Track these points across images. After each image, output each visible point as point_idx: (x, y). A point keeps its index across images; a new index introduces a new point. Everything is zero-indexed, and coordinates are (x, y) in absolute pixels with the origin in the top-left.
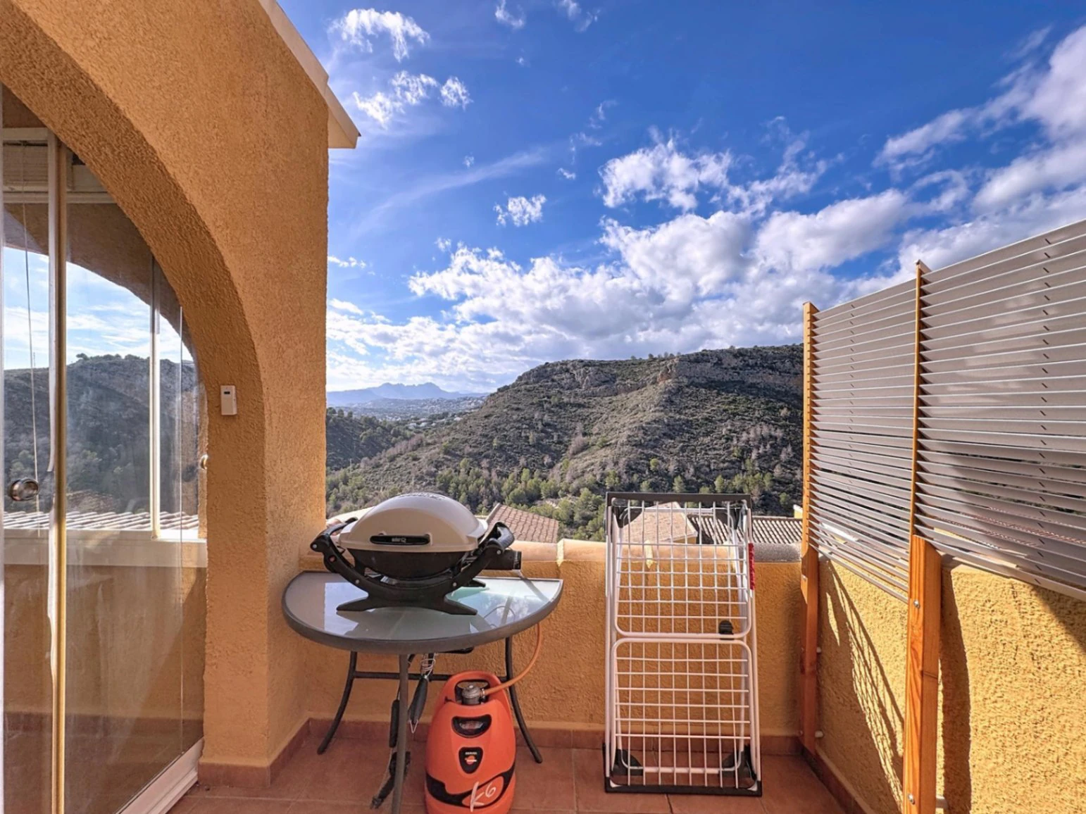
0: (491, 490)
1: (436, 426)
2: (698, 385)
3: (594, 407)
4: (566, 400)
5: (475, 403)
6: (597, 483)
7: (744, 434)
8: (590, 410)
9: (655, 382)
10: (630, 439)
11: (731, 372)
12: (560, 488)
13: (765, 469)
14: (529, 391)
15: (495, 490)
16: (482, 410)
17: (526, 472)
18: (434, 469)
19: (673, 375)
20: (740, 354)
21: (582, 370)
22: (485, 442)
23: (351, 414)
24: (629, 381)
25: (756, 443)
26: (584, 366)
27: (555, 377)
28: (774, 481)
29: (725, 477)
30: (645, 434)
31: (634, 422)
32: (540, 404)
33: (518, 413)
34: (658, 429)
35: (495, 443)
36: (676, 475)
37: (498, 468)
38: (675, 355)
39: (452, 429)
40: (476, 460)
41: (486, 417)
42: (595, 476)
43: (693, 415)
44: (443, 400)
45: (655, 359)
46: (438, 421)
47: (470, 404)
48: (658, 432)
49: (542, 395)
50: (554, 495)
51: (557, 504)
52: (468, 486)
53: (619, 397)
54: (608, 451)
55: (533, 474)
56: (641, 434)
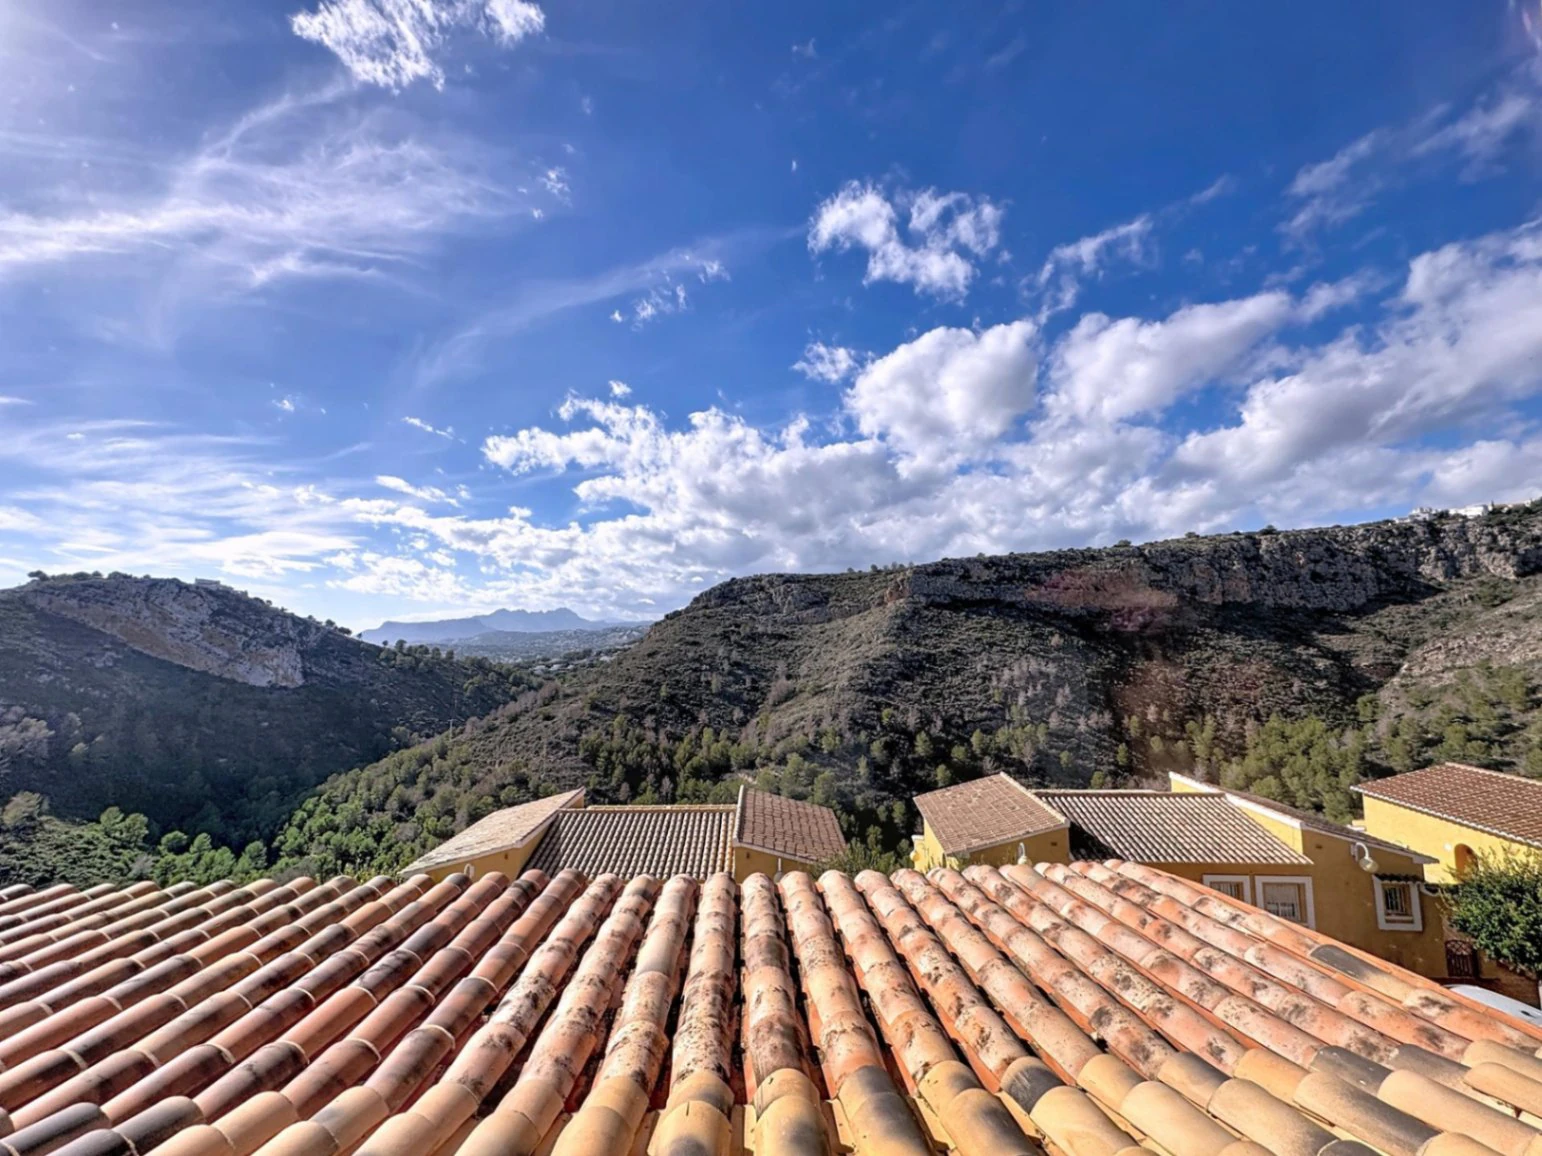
0: (659, 759)
1: (575, 670)
2: (940, 606)
3: (800, 638)
4: (761, 629)
5: (629, 636)
6: (809, 745)
7: (1006, 671)
8: (795, 643)
9: (882, 603)
10: (853, 682)
11: (982, 588)
12: (758, 754)
13: (1037, 719)
14: (709, 617)
15: (665, 760)
16: (644, 645)
17: (708, 733)
18: (575, 732)
19: (907, 594)
20: (992, 563)
21: (782, 588)
22: (649, 691)
23: (451, 654)
24: (846, 602)
25: (1023, 683)
26: (785, 582)
27: (745, 598)
28: (1050, 734)
29: (984, 731)
30: (872, 674)
31: (857, 658)
32: (725, 636)
33: (695, 648)
34: (890, 667)
35: (664, 692)
36: (918, 731)
37: (669, 728)
38: (906, 565)
39: (601, 673)
40: (637, 717)
41: (650, 655)
42: (806, 735)
43: (936, 647)
44: (582, 631)
45: (879, 572)
46: (576, 662)
47: (621, 637)
48: (890, 671)
49: (728, 623)
50: (750, 765)
51: (754, 778)
52: (624, 755)
53: (833, 624)
54: (823, 700)
55: (718, 735)
56: (867, 675)
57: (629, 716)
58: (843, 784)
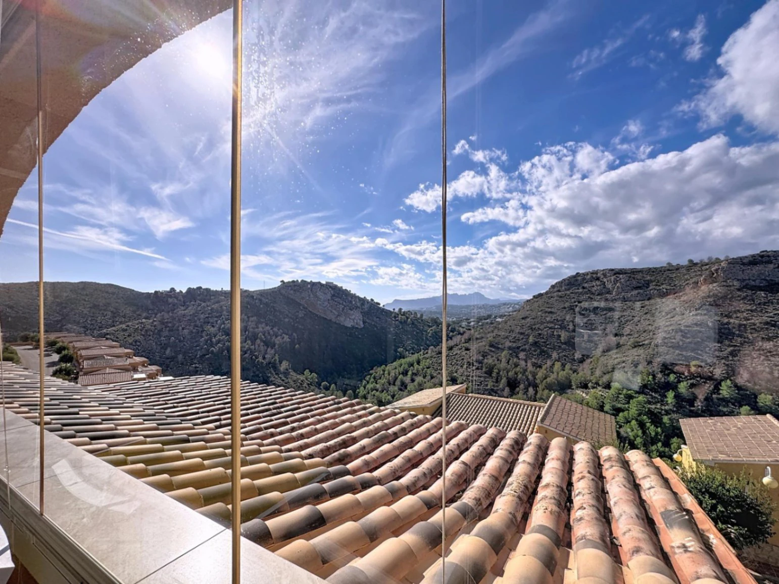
0: (527, 377)
1: (482, 325)
2: (754, 288)
3: (625, 310)
4: (596, 304)
5: (513, 307)
9: (696, 287)
10: (666, 341)
12: (591, 381)
14: (561, 297)
15: (530, 377)
16: (520, 313)
17: (558, 365)
18: (481, 358)
19: (720, 279)
21: (612, 278)
22: (522, 339)
23: (422, 315)
24: (664, 286)
26: (615, 274)
27: (586, 285)
30: (684, 336)
31: (671, 325)
32: (571, 308)
33: (551, 315)
34: (700, 332)
35: (531, 340)
36: (726, 379)
37: (533, 360)
38: (722, 258)
39: (496, 327)
40: (515, 352)
41: (523, 318)
43: (747, 319)
44: (487, 305)
45: (696, 264)
46: (483, 321)
47: (508, 308)
48: (700, 335)
49: (573, 300)
50: (584, 386)
51: (587, 394)
52: (508, 372)
53: (652, 301)
54: (641, 351)
55: (564, 366)
56: (678, 337)
57: (511, 352)
58: (653, 407)
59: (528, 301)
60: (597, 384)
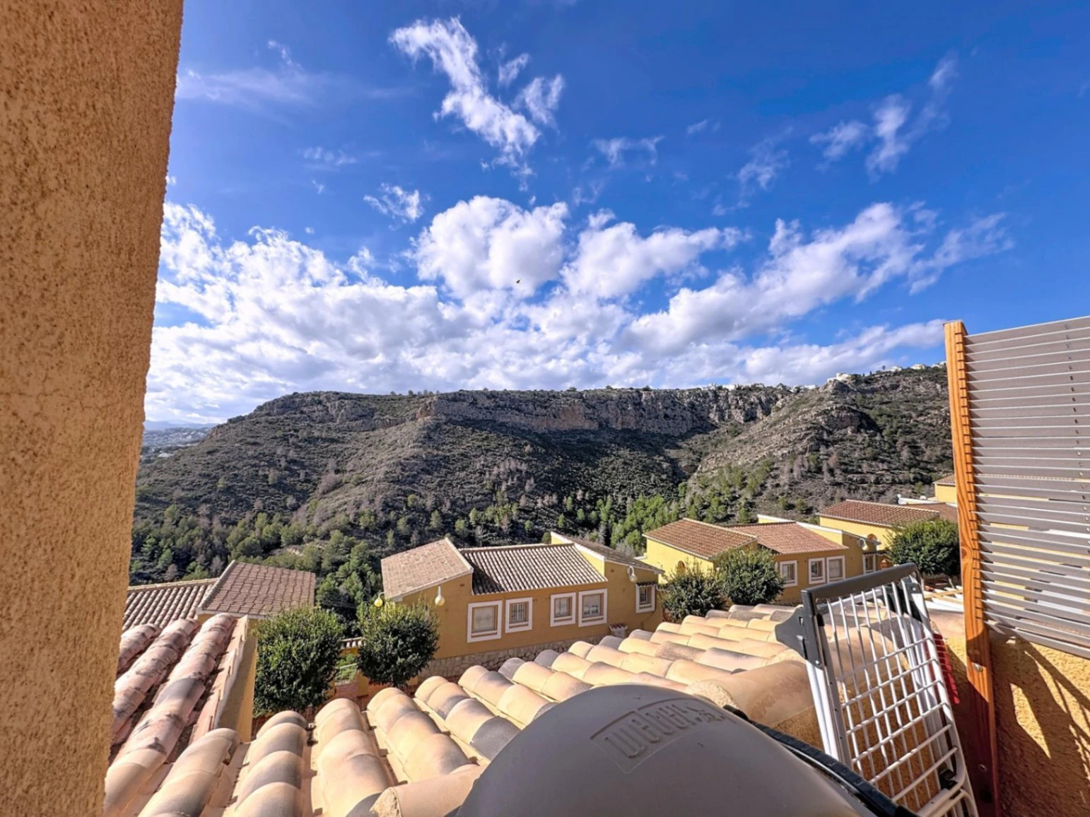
0: (211, 542)
2: (456, 423)
3: (349, 442)
4: (316, 434)
5: (193, 436)
6: (350, 523)
7: (496, 468)
8: (345, 446)
9: (414, 419)
10: (387, 475)
11: (485, 411)
12: (306, 532)
13: (513, 499)
14: (271, 423)
15: (217, 541)
16: (204, 444)
17: (262, 518)
19: (433, 413)
20: (492, 395)
21: (337, 403)
22: (206, 484)
24: (388, 416)
25: (505, 476)
26: (340, 399)
27: (305, 409)
28: (520, 510)
29: (478, 509)
30: (403, 470)
31: (392, 458)
32: (285, 438)
33: (255, 447)
34: (416, 464)
35: (221, 484)
36: (434, 509)
37: (223, 514)
38: (435, 393)
39: (156, 468)
40: (190, 506)
41: (209, 453)
42: (348, 516)
43: (449, 451)
45: (415, 396)
47: (185, 436)
48: (416, 468)
49: (287, 428)
50: (298, 541)
51: (301, 551)
52: (174, 541)
53: (377, 432)
54: (363, 489)
55: (272, 518)
56: (398, 470)
57: (183, 506)
58: (374, 551)
59: (219, 426)
60: (315, 535)
